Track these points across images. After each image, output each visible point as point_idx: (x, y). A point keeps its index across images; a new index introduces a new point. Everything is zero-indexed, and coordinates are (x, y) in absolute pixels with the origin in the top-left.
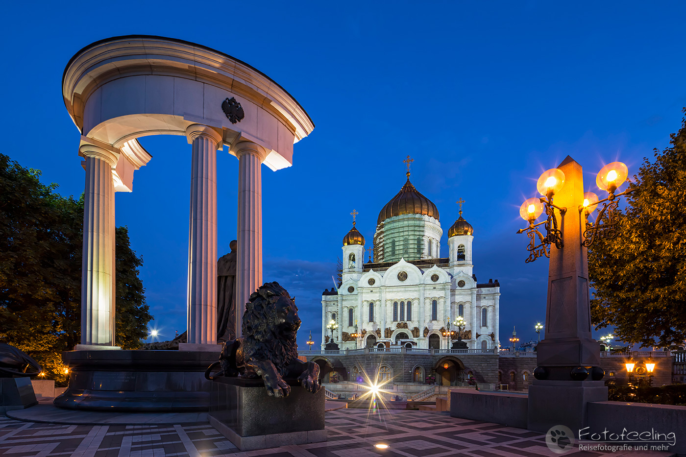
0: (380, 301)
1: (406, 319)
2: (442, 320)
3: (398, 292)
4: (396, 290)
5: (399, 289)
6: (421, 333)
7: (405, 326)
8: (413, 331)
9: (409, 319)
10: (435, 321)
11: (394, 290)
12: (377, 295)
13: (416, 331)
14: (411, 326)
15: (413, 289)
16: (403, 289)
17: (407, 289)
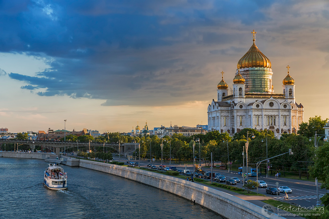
0: (262, 115)
1: (273, 125)
2: (288, 125)
3: (270, 112)
4: (269, 111)
5: (270, 111)
6: (280, 131)
7: (273, 128)
8: (276, 130)
9: (275, 125)
10: (286, 126)
11: (268, 111)
12: (260, 112)
13: (278, 130)
14: (276, 128)
15: (276, 111)
16: (272, 111)
17: (273, 111)
